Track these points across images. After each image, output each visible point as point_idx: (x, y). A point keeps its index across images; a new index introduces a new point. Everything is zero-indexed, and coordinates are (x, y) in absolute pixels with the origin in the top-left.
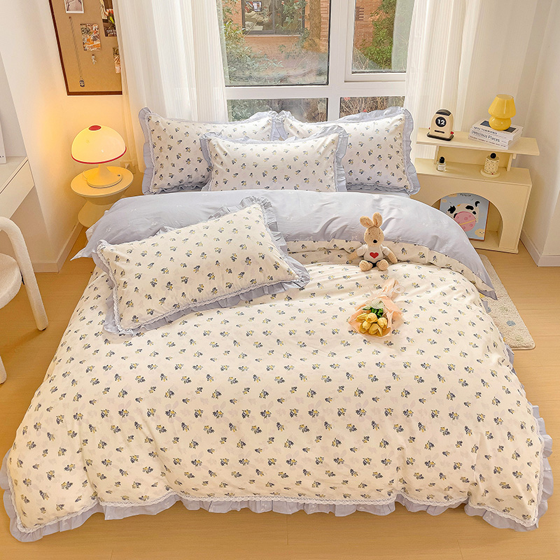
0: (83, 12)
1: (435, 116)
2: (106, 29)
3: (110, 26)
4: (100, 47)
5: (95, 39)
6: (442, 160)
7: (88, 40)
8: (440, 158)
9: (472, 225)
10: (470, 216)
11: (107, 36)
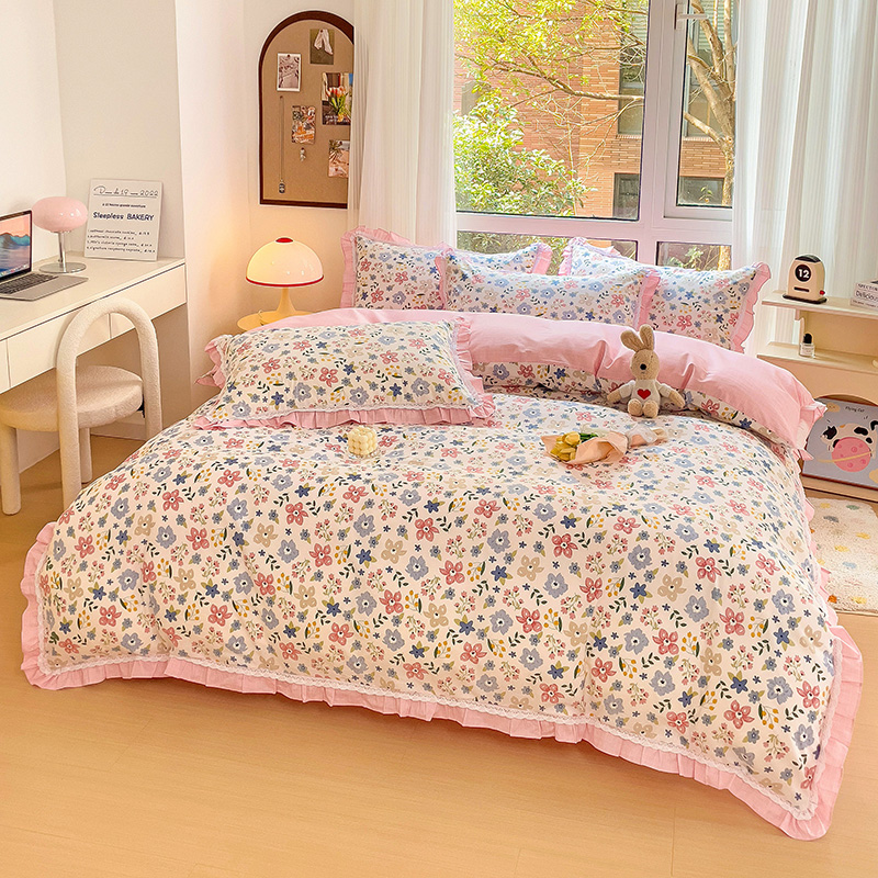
0: (298, 90)
1: (792, 264)
2: (325, 113)
3: (330, 110)
4: (314, 138)
5: (308, 128)
6: (808, 339)
7: (300, 128)
8: (803, 335)
9: (864, 461)
10: (861, 446)
11: (324, 123)
